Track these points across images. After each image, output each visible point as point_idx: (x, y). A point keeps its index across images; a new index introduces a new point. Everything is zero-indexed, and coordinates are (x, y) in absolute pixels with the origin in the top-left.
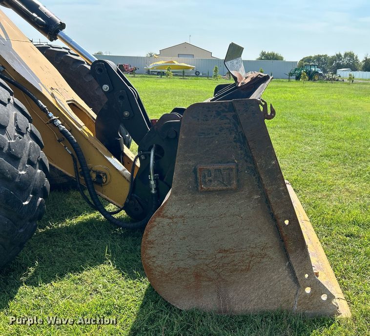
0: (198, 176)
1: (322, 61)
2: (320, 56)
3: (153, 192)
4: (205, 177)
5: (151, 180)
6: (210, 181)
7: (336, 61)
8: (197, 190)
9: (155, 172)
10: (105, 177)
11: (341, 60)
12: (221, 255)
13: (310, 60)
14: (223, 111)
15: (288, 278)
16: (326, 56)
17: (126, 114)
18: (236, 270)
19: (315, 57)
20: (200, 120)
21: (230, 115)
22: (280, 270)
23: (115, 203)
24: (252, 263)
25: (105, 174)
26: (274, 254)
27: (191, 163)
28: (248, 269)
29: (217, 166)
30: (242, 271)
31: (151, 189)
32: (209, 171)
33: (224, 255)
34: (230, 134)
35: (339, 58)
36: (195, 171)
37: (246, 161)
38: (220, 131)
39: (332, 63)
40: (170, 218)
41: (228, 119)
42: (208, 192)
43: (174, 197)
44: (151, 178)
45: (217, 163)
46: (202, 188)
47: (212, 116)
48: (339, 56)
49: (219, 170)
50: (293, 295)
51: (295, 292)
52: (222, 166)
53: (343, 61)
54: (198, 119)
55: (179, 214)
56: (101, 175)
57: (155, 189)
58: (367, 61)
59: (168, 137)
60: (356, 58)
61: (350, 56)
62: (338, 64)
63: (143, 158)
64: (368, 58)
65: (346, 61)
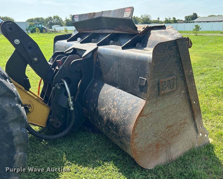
0: (160, 86)
1: (40, 21)
2: (38, 18)
4: (163, 86)
5: (69, 101)
6: (165, 88)
7: (49, 21)
8: (159, 95)
9: (71, 96)
10: (30, 108)
11: (52, 20)
12: (168, 129)
13: (33, 21)
14: (172, 46)
15: (194, 131)
16: (42, 18)
17: (36, 59)
18: (174, 135)
19: (35, 19)
20: (161, 53)
21: (174, 48)
22: (191, 128)
23: (38, 124)
24: (181, 129)
25: (30, 106)
26: (189, 121)
27: (156, 80)
28: (179, 133)
29: (168, 79)
30: (176, 135)
31: (70, 107)
32: (165, 82)
33: (169, 129)
34: (174, 59)
35: (51, 19)
36: (158, 84)
37: (180, 73)
38: (170, 58)
39: (47, 23)
40: (146, 116)
41: (173, 50)
42: (164, 94)
43: (148, 102)
44: (69, 99)
45: (168, 77)
46: (161, 93)
47: (166, 49)
48: (50, 18)
49: (169, 81)
50: (195, 139)
51: (196, 137)
52: (170, 78)
53: (54, 21)
54: (161, 52)
55: (150, 112)
56: (28, 106)
57: (73, 107)
58: (67, 21)
59: (76, 71)
60: (61, 19)
61: (57, 18)
62: (51, 23)
63: (59, 88)
64: (67, 19)
65: (55, 21)
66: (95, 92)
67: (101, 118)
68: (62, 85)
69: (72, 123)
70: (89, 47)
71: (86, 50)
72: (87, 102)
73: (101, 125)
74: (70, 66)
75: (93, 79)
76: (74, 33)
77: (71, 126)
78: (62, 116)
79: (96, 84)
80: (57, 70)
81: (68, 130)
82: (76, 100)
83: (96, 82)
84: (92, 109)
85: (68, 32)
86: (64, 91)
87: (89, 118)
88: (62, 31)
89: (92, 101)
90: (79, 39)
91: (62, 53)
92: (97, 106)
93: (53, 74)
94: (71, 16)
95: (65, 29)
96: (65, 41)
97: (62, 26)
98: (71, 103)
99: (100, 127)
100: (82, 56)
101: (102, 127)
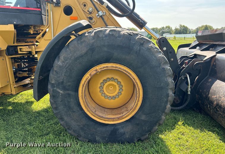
3: (189, 93)
5: (188, 88)
9: (191, 85)
17: (172, 60)
31: (188, 92)
39: (160, 31)
48: (163, 28)
57: (190, 92)
58: (176, 29)
59: (197, 69)
60: (171, 28)
61: (168, 28)
62: (163, 31)
63: (183, 78)
64: (177, 28)
65: (166, 30)
66: (209, 85)
67: (211, 102)
68: (185, 77)
69: (187, 103)
70: (209, 54)
71: (206, 56)
72: (201, 91)
73: (210, 107)
74: (194, 66)
75: (208, 76)
76: (193, 43)
77: (186, 104)
78: (181, 97)
79: (210, 80)
80: (184, 67)
81: (184, 106)
82: (192, 88)
83: (210, 79)
84: (204, 96)
85: (176, 39)
86: (186, 81)
87: (200, 102)
88: (171, 38)
89: (205, 90)
90: (198, 48)
91: (187, 57)
92: (209, 94)
93: (180, 70)
94: (180, 25)
95: (174, 36)
96: (187, 49)
97: (171, 34)
98: (190, 89)
99: (209, 109)
100: (204, 60)
101: (210, 109)
